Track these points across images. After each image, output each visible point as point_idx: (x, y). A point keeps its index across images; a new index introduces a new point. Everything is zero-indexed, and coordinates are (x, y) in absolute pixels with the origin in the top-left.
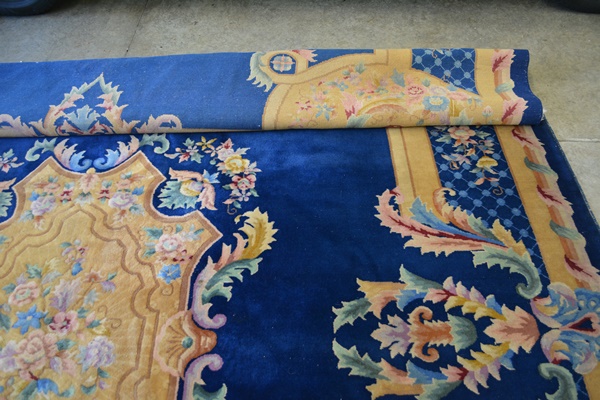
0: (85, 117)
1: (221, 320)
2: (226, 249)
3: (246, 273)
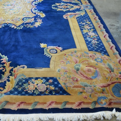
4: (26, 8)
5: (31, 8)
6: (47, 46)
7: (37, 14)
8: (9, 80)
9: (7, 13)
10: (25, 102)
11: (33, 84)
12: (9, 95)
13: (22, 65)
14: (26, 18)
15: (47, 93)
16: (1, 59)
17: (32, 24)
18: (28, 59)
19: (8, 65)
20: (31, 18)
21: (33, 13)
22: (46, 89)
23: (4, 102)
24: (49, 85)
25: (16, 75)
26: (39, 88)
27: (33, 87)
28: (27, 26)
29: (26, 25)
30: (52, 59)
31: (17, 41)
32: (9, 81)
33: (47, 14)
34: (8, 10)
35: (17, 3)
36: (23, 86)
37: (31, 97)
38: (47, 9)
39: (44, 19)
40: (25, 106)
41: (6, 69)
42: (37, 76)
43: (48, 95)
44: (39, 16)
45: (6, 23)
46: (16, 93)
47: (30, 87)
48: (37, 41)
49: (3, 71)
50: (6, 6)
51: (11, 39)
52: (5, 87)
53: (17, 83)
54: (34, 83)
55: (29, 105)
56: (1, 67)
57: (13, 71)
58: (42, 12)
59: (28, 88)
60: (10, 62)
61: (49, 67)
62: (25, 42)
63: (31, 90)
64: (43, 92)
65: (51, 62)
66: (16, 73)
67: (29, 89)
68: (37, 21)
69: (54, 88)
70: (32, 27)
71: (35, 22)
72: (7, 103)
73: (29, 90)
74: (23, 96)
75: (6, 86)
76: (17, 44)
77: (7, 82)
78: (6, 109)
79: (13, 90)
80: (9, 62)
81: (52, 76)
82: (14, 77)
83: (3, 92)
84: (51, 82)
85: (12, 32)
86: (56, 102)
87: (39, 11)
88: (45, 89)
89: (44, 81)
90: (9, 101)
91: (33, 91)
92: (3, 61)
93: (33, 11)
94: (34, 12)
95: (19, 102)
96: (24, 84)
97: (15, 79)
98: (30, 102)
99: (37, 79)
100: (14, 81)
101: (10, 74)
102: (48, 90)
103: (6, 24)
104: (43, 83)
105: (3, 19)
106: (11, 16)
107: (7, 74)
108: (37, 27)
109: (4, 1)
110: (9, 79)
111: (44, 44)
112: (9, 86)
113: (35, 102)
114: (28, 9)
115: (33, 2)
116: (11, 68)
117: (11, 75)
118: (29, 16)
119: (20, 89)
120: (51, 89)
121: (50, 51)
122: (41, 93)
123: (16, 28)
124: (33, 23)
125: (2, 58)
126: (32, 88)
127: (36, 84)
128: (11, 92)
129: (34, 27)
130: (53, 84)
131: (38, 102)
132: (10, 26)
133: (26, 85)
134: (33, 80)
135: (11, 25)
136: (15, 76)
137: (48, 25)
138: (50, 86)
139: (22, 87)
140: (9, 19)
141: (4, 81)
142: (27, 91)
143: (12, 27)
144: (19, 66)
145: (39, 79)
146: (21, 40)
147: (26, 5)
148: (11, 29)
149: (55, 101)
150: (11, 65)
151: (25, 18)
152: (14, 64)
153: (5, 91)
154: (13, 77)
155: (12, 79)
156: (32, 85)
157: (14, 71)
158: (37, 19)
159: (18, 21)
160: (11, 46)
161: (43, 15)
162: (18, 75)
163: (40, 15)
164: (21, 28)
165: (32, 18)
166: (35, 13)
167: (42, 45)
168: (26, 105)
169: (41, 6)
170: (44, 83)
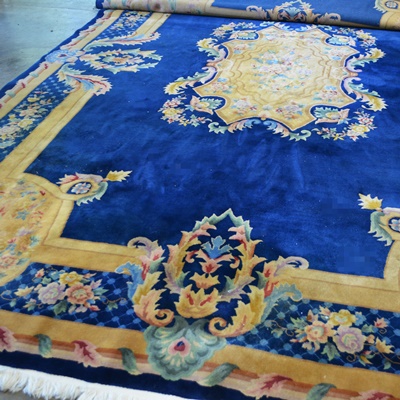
0: (294, 10)
1: (360, 71)
2: (361, 56)
3: (371, 62)
4: (326, 75)
5: (342, 79)
6: (382, 207)
7: (358, 98)
8: (247, 296)
9: (264, 87)
10: (290, 380)
11: (321, 323)
12: (240, 347)
13: (295, 255)
14: (324, 107)
15: (365, 361)
16: (231, 229)
17: (341, 128)
18: (315, 241)
19: (248, 248)
20: (339, 110)
21: (346, 92)
22: (362, 348)
23: (224, 367)
24: (376, 335)
25: (270, 284)
26: (340, 341)
27: (320, 332)
28: (324, 133)
29: (320, 129)
30: (393, 249)
31: (287, 176)
32: (246, 300)
33: (393, 101)
34: (269, 77)
35: (300, 56)
36: (289, 325)
37: (310, 364)
38: (393, 86)
39: (379, 118)
40: (289, 391)
41: (241, 262)
42: (339, 301)
43: (367, 367)
44: (364, 104)
45: (259, 115)
46: (264, 342)
47: (313, 333)
48: (351, 186)
49: (232, 266)
50: (265, 65)
51: (268, 168)
52: (233, 318)
53: (270, 310)
54: (325, 322)
55: (299, 391)
56: (228, 253)
57: (262, 271)
58: (376, 93)
59: (305, 335)
60: (258, 241)
61: (382, 277)
62: (312, 183)
63: (313, 344)
64: (352, 356)
65: (391, 259)
66: (272, 279)
67: (309, 339)
68: (357, 122)
69: (392, 349)
70: (338, 137)
71: (350, 122)
72: (232, 371)
73: (307, 341)
74: (285, 359)
75: (235, 314)
76: (284, 186)
77: (240, 303)
78: (225, 389)
79: (256, 332)
80: (253, 239)
81: (387, 307)
82: (265, 290)
83: (224, 333)
84: (382, 326)
85: (275, 146)
86: (391, 396)
87: (367, 91)
88: (359, 347)
89: (359, 318)
90: (238, 365)
91: (318, 347)
92: (235, 233)
93: (346, 86)
94: (350, 91)
95: (268, 375)
96: (293, 320)
97: (265, 297)
98: (305, 381)
99: (336, 308)
100: (262, 303)
101: (253, 279)
102: (368, 353)
103: (259, 119)
104: (354, 326)
105: (250, 104)
106: (276, 97)
107: (244, 276)
108: (354, 140)
109: (259, 49)
110: (248, 294)
111: (373, 197)
112: (245, 317)
113: (321, 384)
114: (332, 81)
115: (351, 57)
116: (258, 260)
117: (255, 283)
118: (332, 104)
119: (278, 334)
120: (380, 351)
121: (390, 222)
122: (344, 359)
123: (289, 137)
124: (344, 125)
125: (232, 224)
126: (317, 336)
127: (330, 324)
128: (249, 339)
129: (347, 138)
130: (387, 335)
131: (332, 387)
132: (270, 128)
133: (299, 324)
134: (324, 311)
135: (273, 123)
136: (269, 289)
137: (393, 137)
138: (378, 340)
139: (285, 327)
140: (269, 106)
141: (232, 300)
142: (301, 344)
143: (277, 131)
144: (285, 257)
145: (343, 311)
146: (299, 175)
147: (327, 67)
148: (271, 137)
149: (389, 392)
150: (258, 251)
151: (319, 107)
152: (269, 250)
153: (230, 331)
154: (262, 292)
155: (258, 298)
156: (319, 326)
157: (265, 272)
158: (357, 115)
159: (295, 115)
160: (266, 190)
161: (378, 104)
162: (277, 287)
163: (369, 104)
164: (304, 138)
165: (344, 108)
166: (353, 96)
167: (367, 201)
168: (293, 390)
169: (376, 73)
170: (360, 327)
